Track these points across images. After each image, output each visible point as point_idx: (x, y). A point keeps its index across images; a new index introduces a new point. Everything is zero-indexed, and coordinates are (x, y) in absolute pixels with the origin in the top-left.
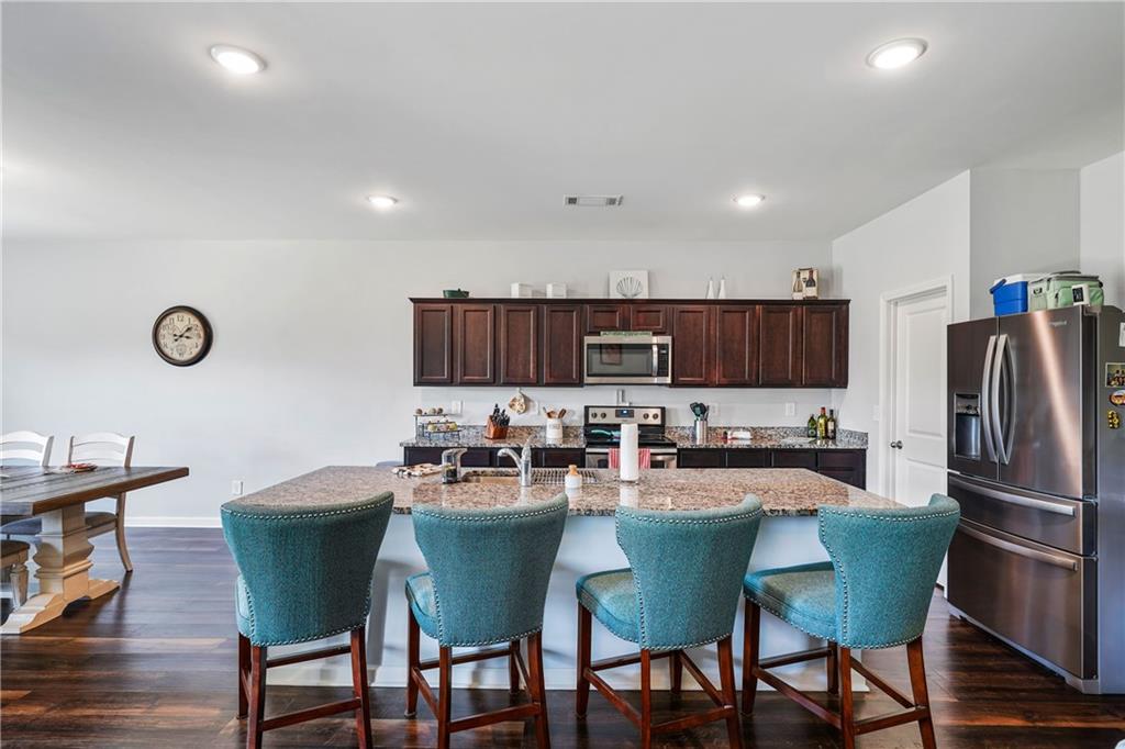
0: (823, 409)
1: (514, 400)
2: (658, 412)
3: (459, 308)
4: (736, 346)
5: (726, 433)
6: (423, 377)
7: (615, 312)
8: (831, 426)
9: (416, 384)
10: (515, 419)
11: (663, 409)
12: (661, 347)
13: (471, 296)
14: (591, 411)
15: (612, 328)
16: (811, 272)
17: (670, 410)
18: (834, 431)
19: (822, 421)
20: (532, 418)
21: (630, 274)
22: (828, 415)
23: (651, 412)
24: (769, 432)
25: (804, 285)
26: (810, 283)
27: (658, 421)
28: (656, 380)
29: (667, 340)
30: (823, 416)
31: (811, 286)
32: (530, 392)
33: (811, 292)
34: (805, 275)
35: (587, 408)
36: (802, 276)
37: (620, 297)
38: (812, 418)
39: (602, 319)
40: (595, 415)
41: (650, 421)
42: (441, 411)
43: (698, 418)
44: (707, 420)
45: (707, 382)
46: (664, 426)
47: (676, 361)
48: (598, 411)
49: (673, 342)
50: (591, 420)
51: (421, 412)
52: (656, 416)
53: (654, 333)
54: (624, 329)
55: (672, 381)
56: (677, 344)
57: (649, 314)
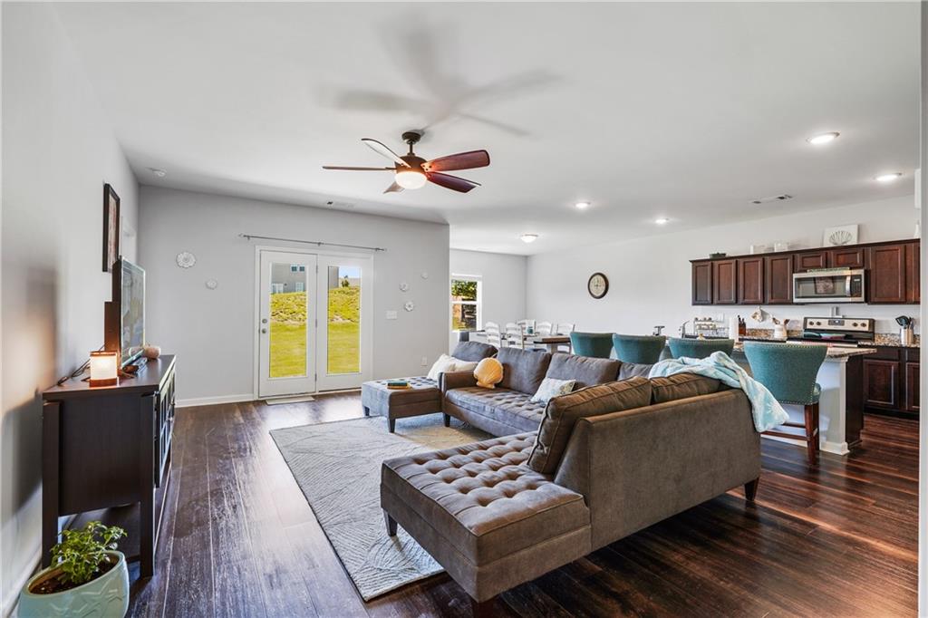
1: (756, 313)
2: (867, 322)
3: (716, 263)
6: (697, 301)
7: (819, 256)
9: (694, 304)
10: (751, 324)
11: (872, 322)
12: (854, 278)
13: (727, 255)
14: (809, 321)
15: (817, 267)
17: (879, 321)
20: (768, 325)
21: (841, 229)
23: (859, 322)
27: (866, 329)
28: (850, 300)
29: (861, 272)
32: (766, 309)
35: (806, 319)
37: (832, 245)
39: (808, 262)
40: (811, 323)
41: (859, 328)
42: (710, 319)
43: (902, 327)
44: (912, 328)
45: (903, 300)
46: (873, 333)
47: (873, 286)
48: (815, 321)
49: (867, 273)
50: (809, 327)
51: (697, 319)
52: (864, 325)
53: (851, 269)
54: (827, 267)
55: (867, 300)
56: (873, 274)
57: (847, 256)
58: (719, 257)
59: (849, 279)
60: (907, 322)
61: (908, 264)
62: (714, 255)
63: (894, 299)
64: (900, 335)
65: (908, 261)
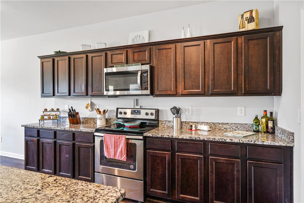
0: (266, 111)
1: (88, 104)
2: (154, 112)
3: (55, 59)
4: (193, 68)
5: (191, 126)
6: (44, 94)
7: (123, 53)
8: (270, 124)
9: (42, 97)
11: (157, 111)
12: (143, 72)
14: (119, 110)
16: (251, 11)
17: (161, 110)
18: (273, 128)
19: (264, 120)
20: (94, 114)
21: (139, 34)
22: (269, 115)
23: (149, 112)
24: (225, 126)
25: (246, 22)
26: (251, 20)
27: (153, 117)
28: (141, 92)
29: (147, 67)
30: (265, 116)
31: (251, 22)
33: (251, 26)
34: (248, 15)
35: (117, 109)
36: (245, 17)
38: (256, 118)
39: (116, 58)
40: (121, 113)
41: (150, 117)
42: (58, 110)
43: (175, 116)
44: (180, 117)
45: (174, 93)
46: (158, 120)
47: (156, 80)
48: (123, 111)
49: (152, 68)
50: (119, 116)
51: (46, 110)
52: (152, 114)
53: (142, 64)
54: (127, 63)
55: (152, 93)
56: (156, 70)
57: (139, 53)
58: (59, 54)
59: (139, 74)
60: (177, 111)
61: (178, 61)
62: (56, 52)
63: (169, 92)
64: (173, 122)
65: (177, 58)
